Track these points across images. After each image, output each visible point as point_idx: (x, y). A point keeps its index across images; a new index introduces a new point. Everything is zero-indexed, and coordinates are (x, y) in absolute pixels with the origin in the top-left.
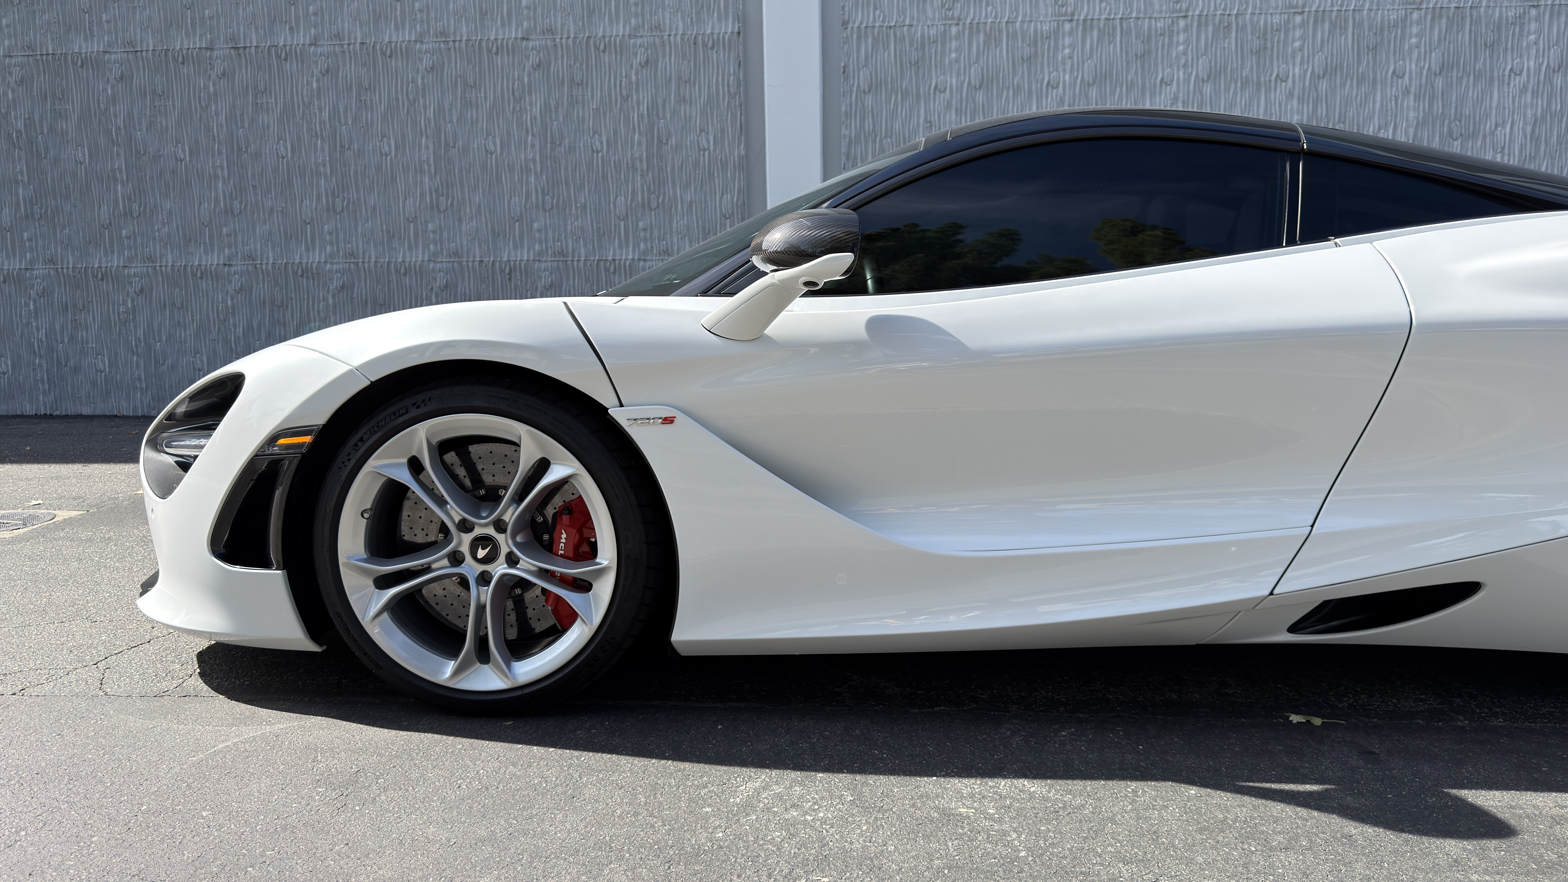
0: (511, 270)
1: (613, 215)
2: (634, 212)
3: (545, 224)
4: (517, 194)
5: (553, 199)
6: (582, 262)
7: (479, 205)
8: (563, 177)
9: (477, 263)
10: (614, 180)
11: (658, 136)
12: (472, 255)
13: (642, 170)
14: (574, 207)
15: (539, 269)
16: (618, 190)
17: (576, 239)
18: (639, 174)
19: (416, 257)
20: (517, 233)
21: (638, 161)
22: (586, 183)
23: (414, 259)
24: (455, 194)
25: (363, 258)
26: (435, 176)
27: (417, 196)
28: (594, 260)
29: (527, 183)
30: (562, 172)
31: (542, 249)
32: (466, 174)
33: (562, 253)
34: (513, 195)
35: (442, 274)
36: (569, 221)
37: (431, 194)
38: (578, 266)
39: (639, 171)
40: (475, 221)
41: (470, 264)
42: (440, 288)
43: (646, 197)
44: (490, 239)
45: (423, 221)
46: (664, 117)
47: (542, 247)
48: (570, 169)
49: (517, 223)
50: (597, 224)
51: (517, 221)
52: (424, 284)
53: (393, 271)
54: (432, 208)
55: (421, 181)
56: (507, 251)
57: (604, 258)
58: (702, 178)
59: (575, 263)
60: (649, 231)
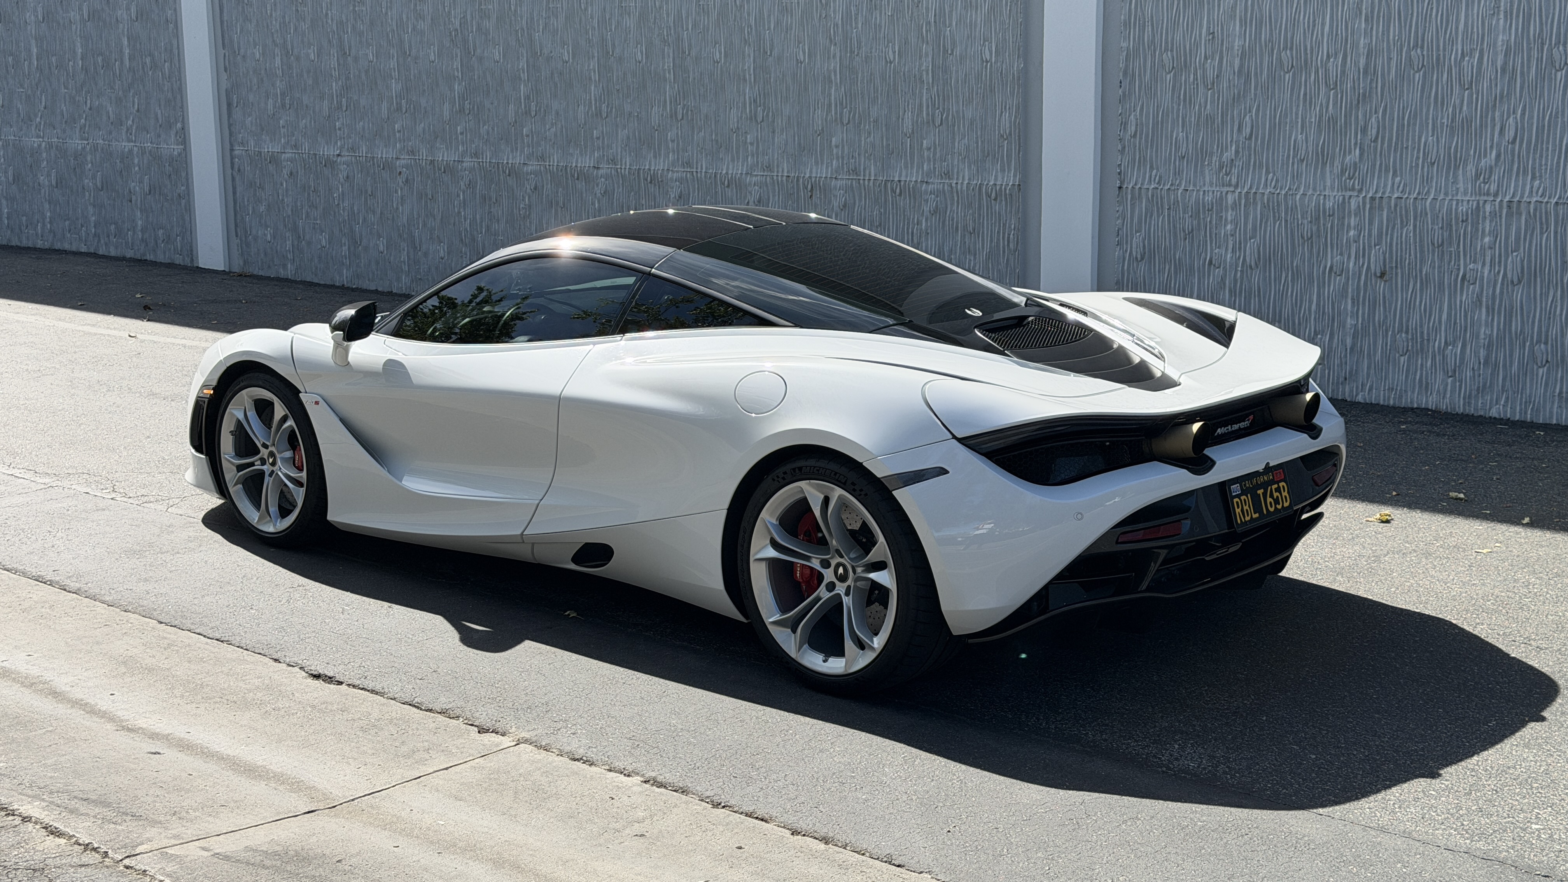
0: (812, 187)
1: (900, 132)
2: (919, 129)
3: (842, 139)
4: (820, 105)
5: (850, 112)
6: (872, 181)
7: (790, 117)
8: (860, 88)
9: (784, 178)
10: (903, 93)
11: (944, 46)
12: (780, 170)
13: (928, 83)
14: (868, 122)
15: (834, 189)
16: (906, 104)
17: (868, 156)
18: (925, 87)
19: (737, 170)
20: (818, 148)
21: (924, 73)
22: (879, 96)
23: (735, 172)
24: (770, 105)
25: (697, 168)
26: (755, 86)
27: (739, 106)
29: (829, 94)
30: (859, 84)
31: (839, 166)
32: (780, 84)
33: (855, 171)
34: (817, 107)
35: (757, 188)
36: (864, 136)
37: (750, 103)
38: (867, 186)
39: (925, 84)
40: (785, 134)
41: (780, 179)
43: (929, 113)
44: (797, 153)
45: (743, 132)
46: (950, 25)
47: (839, 164)
48: (866, 81)
49: (819, 137)
50: (886, 141)
51: (819, 135)
54: (751, 119)
55: (743, 91)
56: (809, 167)
57: (891, 179)
58: (984, 93)
59: (866, 182)
60: (932, 150)
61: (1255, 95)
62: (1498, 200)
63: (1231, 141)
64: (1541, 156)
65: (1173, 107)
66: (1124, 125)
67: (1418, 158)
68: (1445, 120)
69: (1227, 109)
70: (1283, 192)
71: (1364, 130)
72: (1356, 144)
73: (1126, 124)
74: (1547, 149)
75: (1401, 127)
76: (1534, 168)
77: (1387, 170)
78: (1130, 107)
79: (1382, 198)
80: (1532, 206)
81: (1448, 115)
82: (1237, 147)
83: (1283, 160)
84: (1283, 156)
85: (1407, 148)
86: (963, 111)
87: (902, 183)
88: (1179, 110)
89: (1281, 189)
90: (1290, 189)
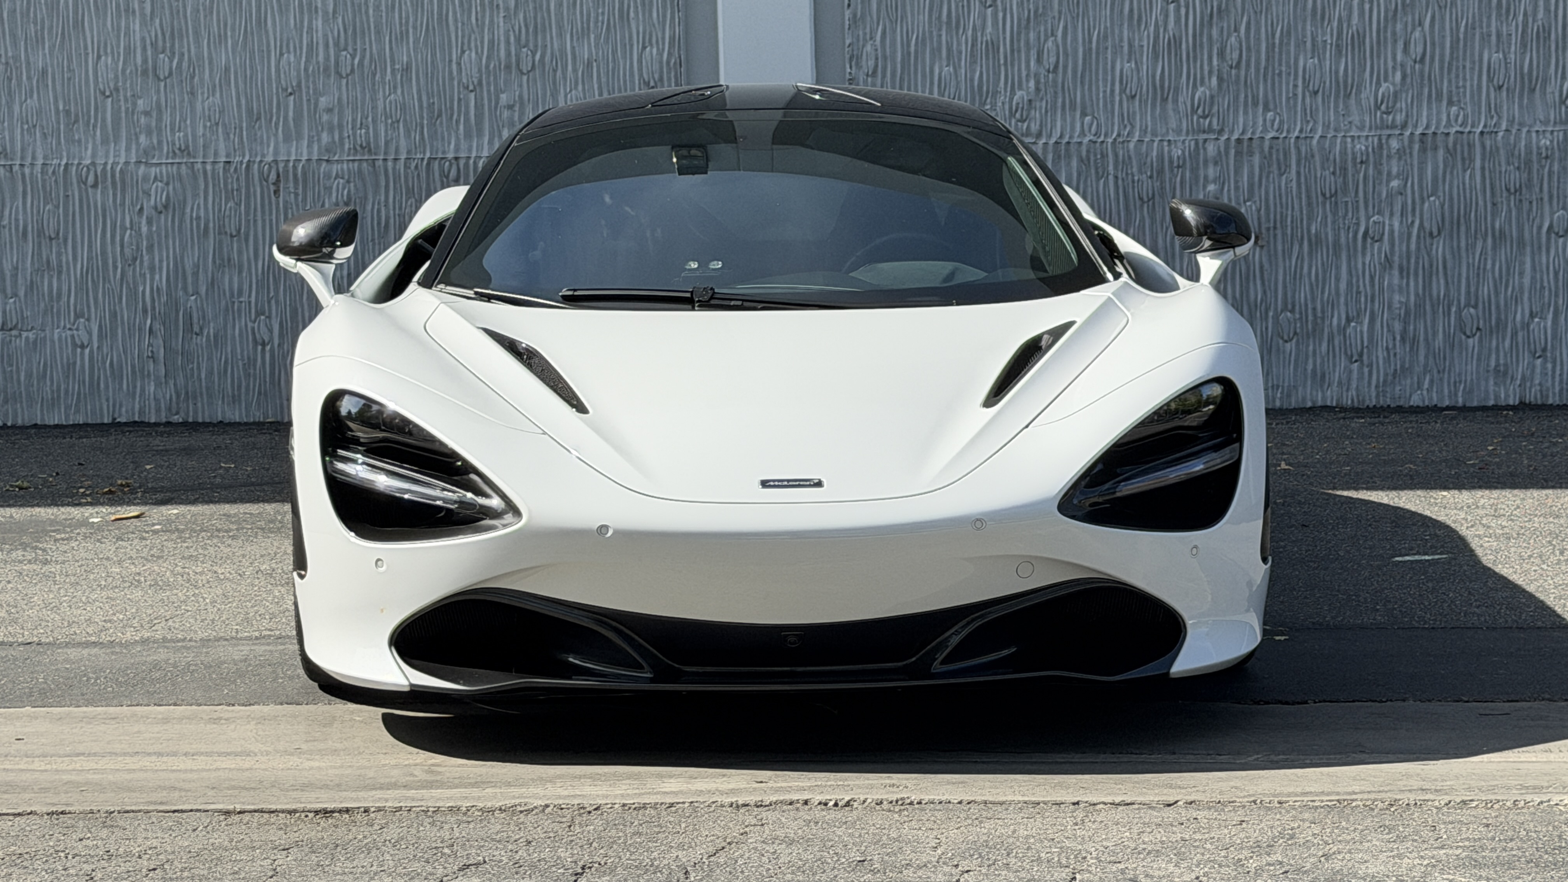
0: (278, 176)
1: (456, 83)
2: (492, 78)
3: (340, 99)
4: (292, 49)
5: (353, 57)
6: (402, 161)
7: (227, 69)
8: (372, 20)
9: (222, 165)
10: (460, 25)
12: (211, 152)
13: (507, 9)
14: (389, 70)
15: (328, 176)
16: (466, 41)
17: (393, 123)
18: (502, 14)
19: (115, 156)
20: (291, 114)
22: (411, 31)
23: (110, 161)
24: (185, 50)
25: (23, 158)
26: (152, 19)
27: (119, 53)
28: (423, 159)
29: (310, 28)
30: (371, 12)
31: (334, 142)
32: (205, 16)
33: (366, 148)
34: (284, 50)
35: (160, 184)
36: (381, 93)
37: (144, 49)
38: (394, 169)
39: (501, 11)
40: (218, 95)
41: (209, 168)
42: (156, 208)
43: (513, 53)
44: (244, 125)
45: (129, 94)
47: (333, 138)
48: (383, 8)
49: (292, 98)
50: (429, 99)
51: (291, 94)
52: (127, 202)
53: (75, 181)
54: (145, 72)
55: (128, 28)
56: (272, 145)
57: (440, 156)
58: (609, 20)
59: (390, 164)
60: (517, 108)
61: (1060, 12)
62: (1407, 133)
63: (1028, 75)
64: (1457, 76)
65: (931, 33)
66: (855, 58)
67: (1295, 86)
68: (1328, 38)
69: (1019, 33)
70: (1110, 140)
71: (1221, 54)
72: (1210, 72)
73: (859, 58)
74: (1464, 67)
75: (1271, 47)
76: (1450, 92)
77: (1255, 104)
78: (865, 34)
79: (1251, 139)
80: (1451, 139)
81: (1332, 30)
82: (1037, 83)
83: (1105, 97)
84: (1105, 92)
85: (1280, 74)
86: (573, 48)
87: (462, 163)
88: (940, 36)
89: (1106, 135)
90: (1119, 135)
